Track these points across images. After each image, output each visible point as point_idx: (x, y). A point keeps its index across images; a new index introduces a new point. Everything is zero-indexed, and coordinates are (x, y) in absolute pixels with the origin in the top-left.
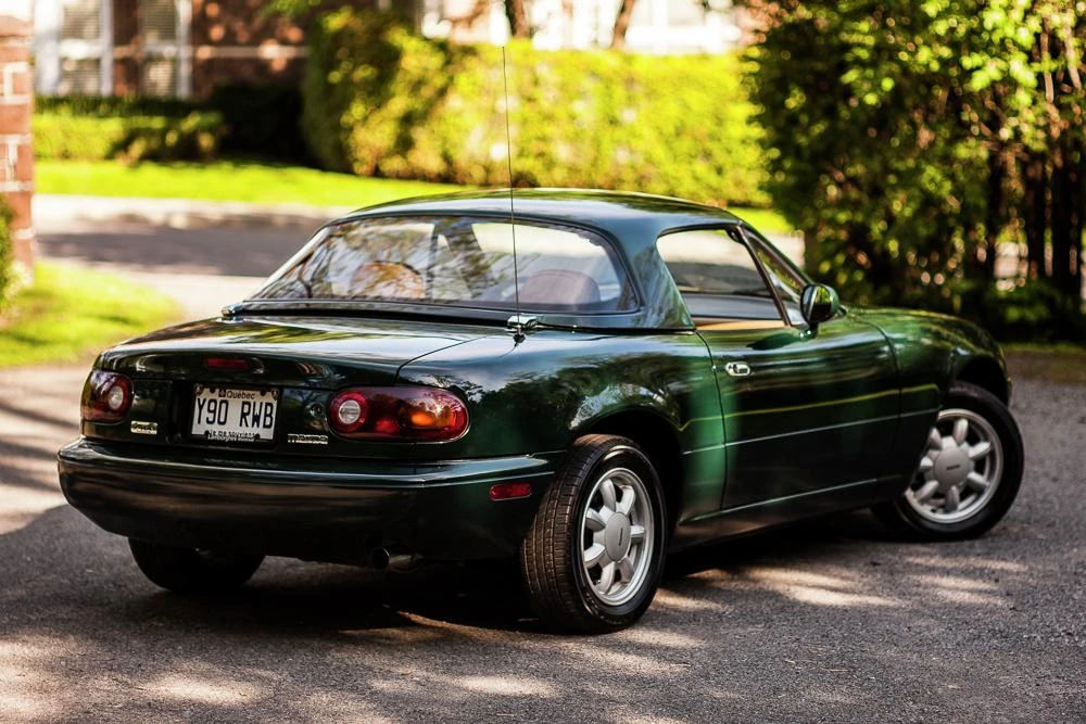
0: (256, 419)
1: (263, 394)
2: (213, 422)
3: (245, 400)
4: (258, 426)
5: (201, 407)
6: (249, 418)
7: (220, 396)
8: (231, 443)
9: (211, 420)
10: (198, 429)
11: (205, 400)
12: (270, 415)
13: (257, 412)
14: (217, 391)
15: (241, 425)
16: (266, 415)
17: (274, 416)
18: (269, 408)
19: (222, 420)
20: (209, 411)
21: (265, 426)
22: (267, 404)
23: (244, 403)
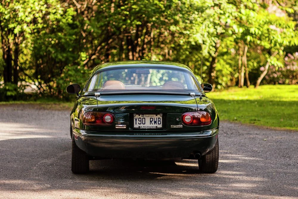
0: (155, 122)
1: (157, 115)
2: (141, 124)
3: (151, 117)
4: (156, 124)
5: (136, 120)
6: (153, 122)
7: (142, 117)
8: (148, 129)
9: (140, 123)
10: (136, 126)
11: (137, 118)
12: (160, 121)
13: (155, 120)
14: (141, 115)
15: (150, 124)
16: (158, 121)
17: (161, 121)
18: (159, 119)
19: (144, 123)
20: (139, 121)
21: (158, 124)
22: (158, 118)
23: (150, 118)
